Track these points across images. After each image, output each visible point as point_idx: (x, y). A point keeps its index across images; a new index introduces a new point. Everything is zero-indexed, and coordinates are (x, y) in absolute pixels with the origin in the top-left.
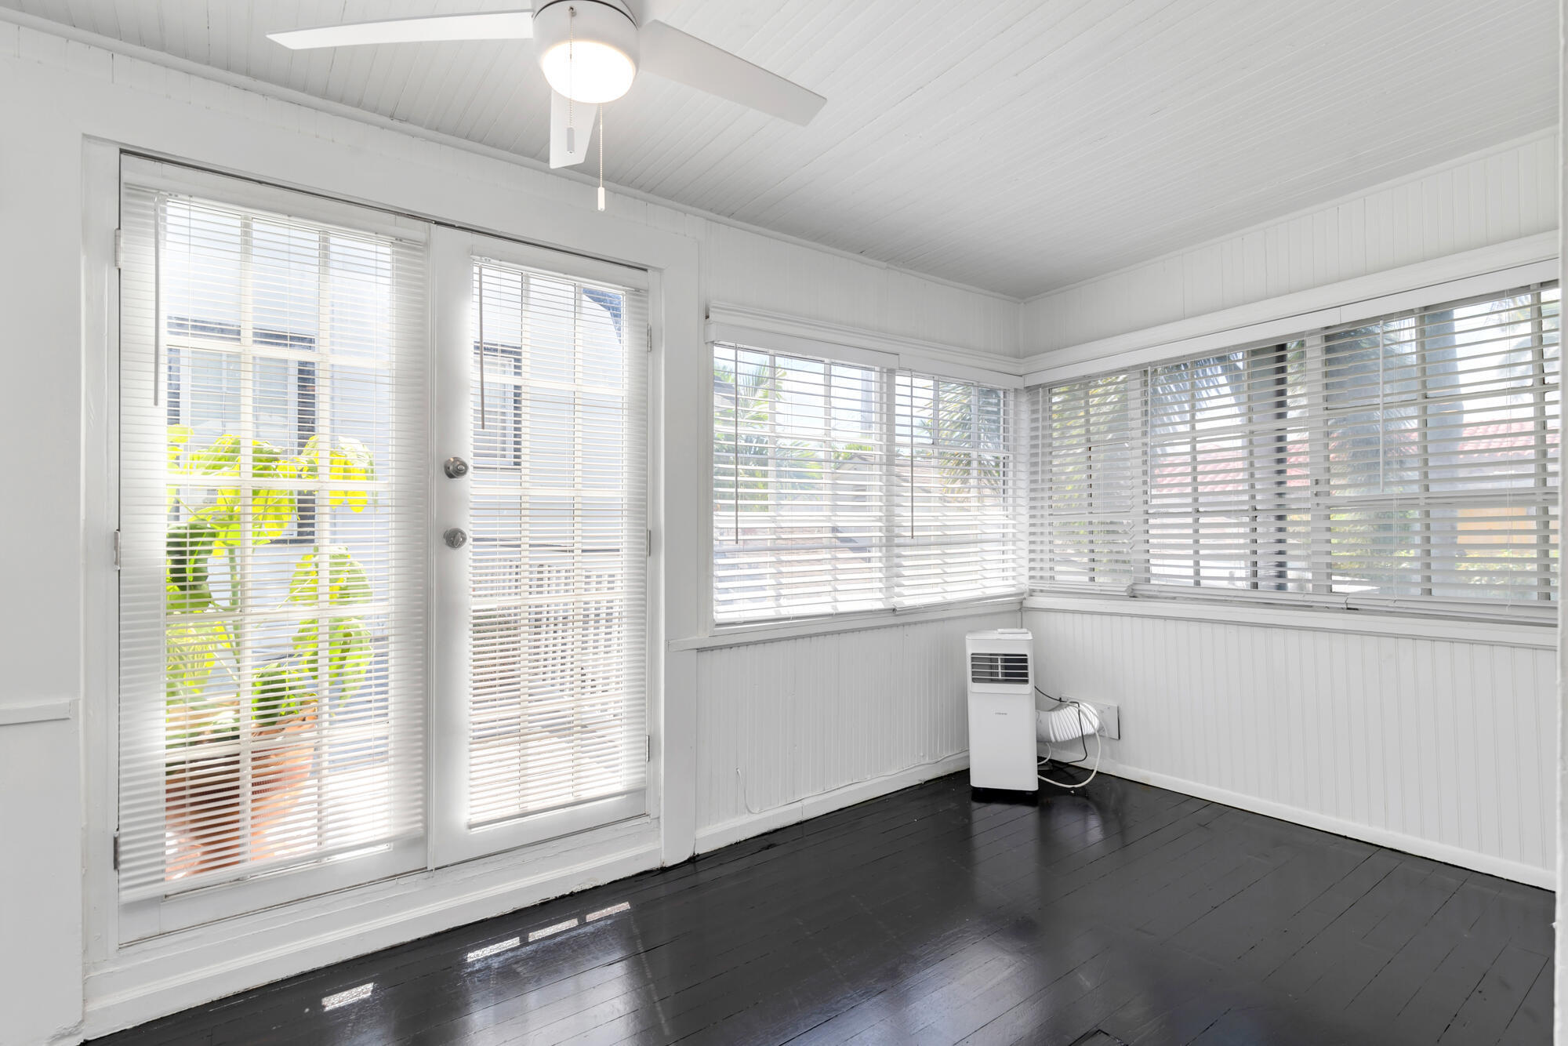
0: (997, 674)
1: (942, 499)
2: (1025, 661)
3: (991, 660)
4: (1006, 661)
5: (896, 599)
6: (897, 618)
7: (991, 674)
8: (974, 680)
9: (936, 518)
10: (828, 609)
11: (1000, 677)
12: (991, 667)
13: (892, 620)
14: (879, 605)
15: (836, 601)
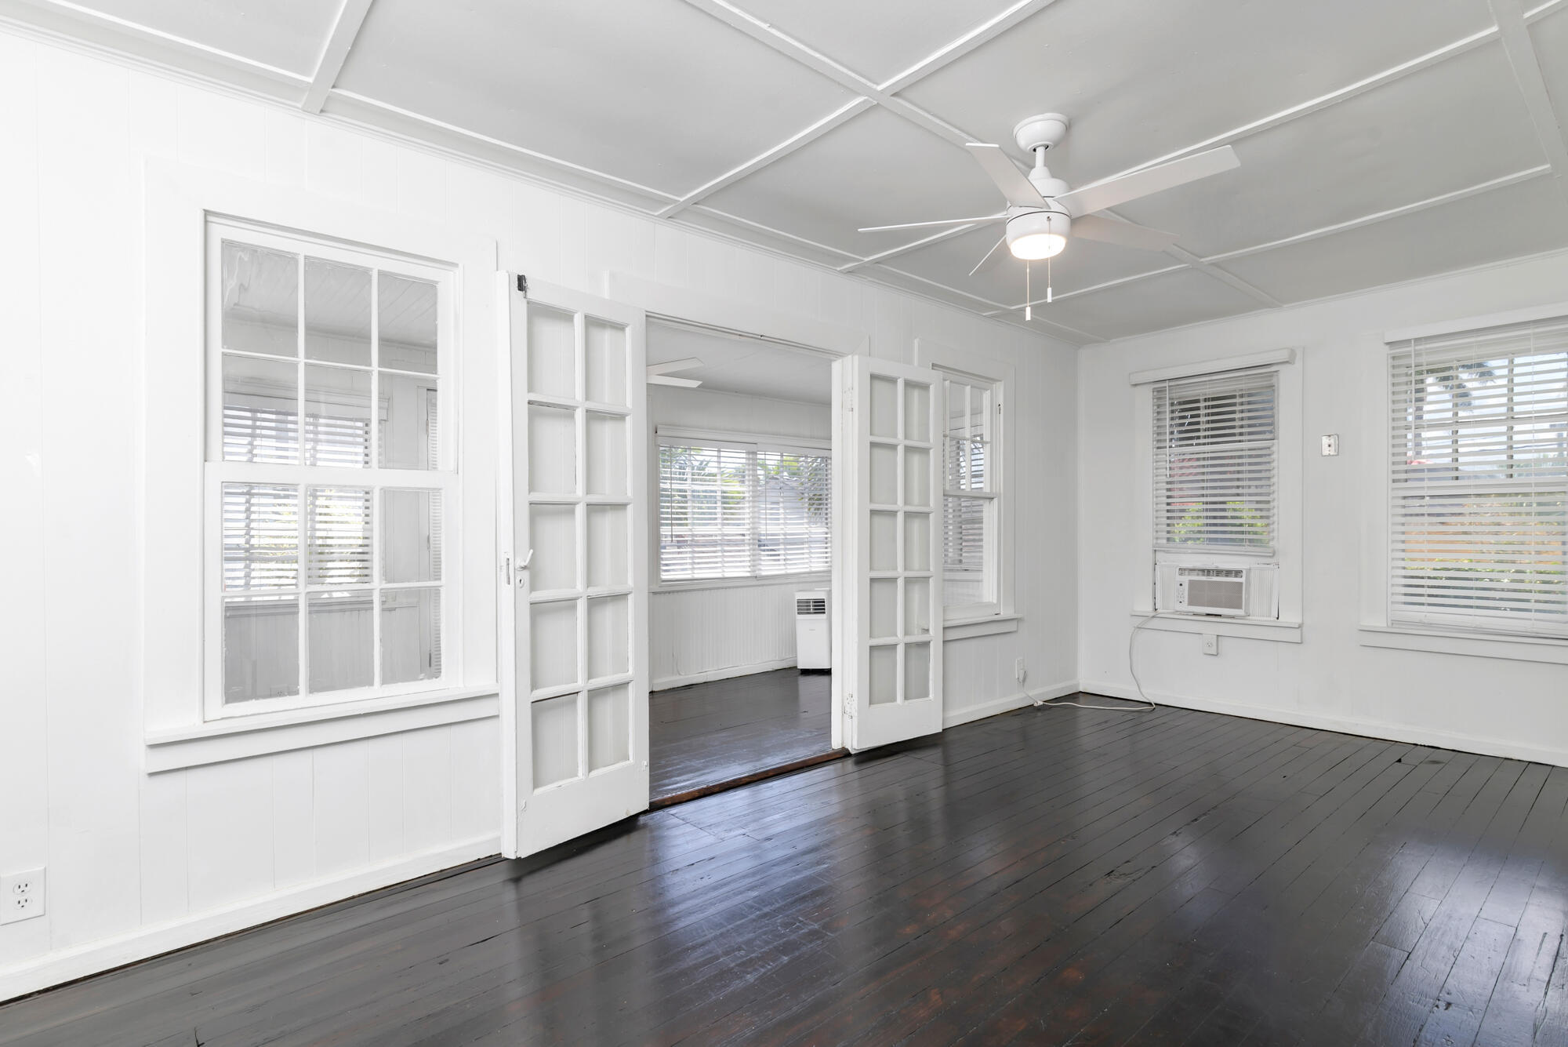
0: (810, 609)
1: (785, 519)
2: (824, 602)
3: (807, 602)
4: (815, 602)
5: (757, 572)
6: (757, 580)
7: (808, 609)
8: (798, 613)
9: (782, 529)
10: (720, 575)
11: (812, 611)
12: (807, 606)
13: (755, 582)
14: (748, 574)
15: (724, 571)
